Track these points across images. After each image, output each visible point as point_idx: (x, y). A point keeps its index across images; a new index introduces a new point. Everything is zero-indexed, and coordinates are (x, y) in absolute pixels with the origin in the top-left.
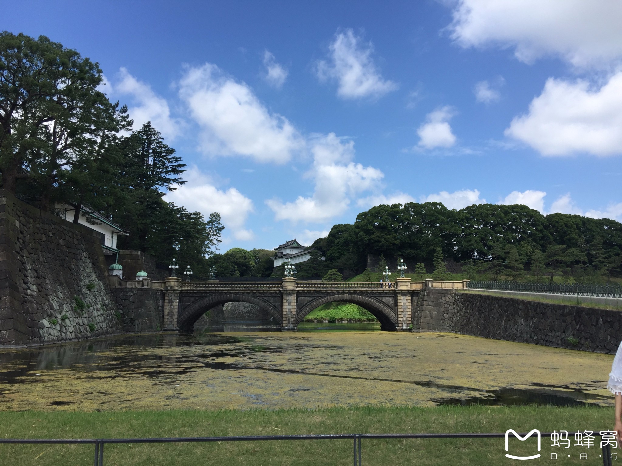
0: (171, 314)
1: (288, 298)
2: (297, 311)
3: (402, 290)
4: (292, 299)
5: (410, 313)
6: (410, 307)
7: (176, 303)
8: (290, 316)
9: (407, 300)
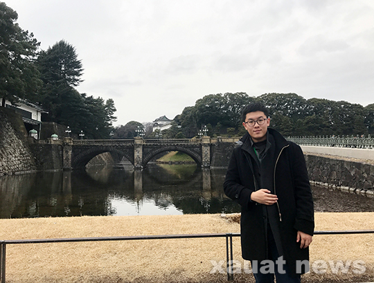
0: (67, 159)
1: (137, 149)
2: (143, 157)
3: (205, 144)
4: (140, 149)
5: (209, 157)
6: (209, 153)
7: (70, 152)
8: (139, 159)
9: (208, 149)
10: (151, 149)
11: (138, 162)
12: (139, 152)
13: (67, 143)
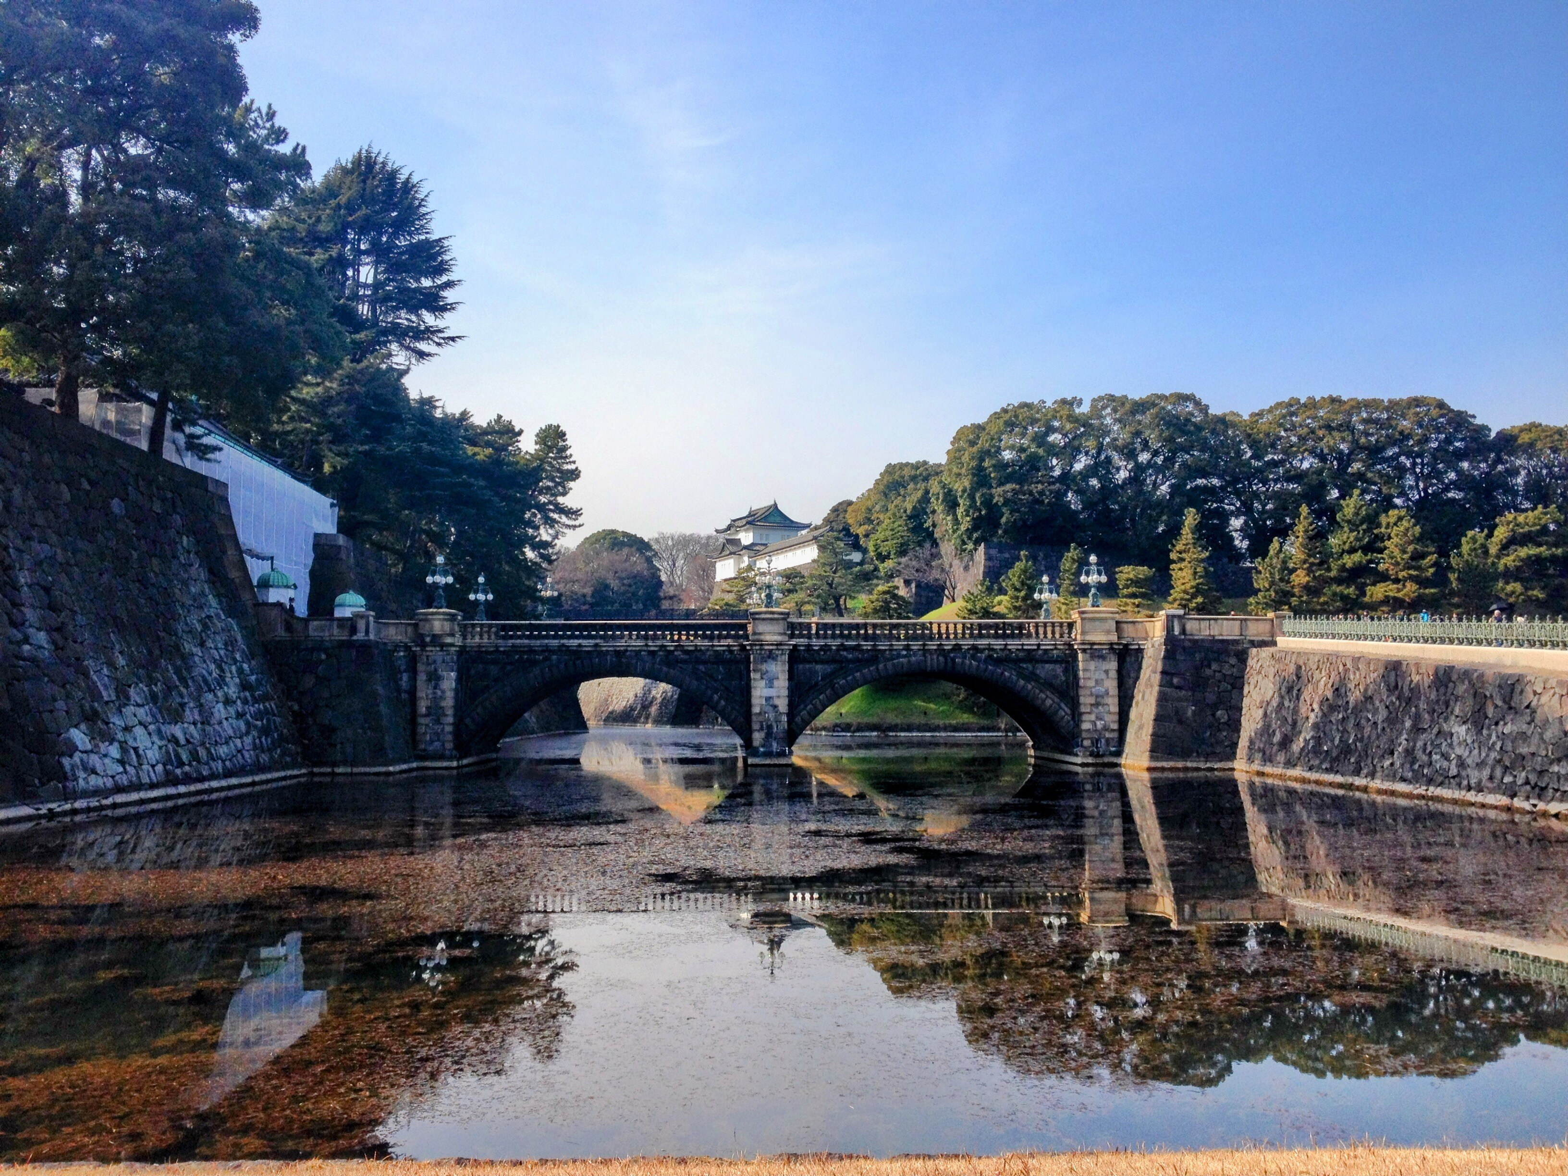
0: (436, 712)
1: (764, 667)
2: (790, 705)
3: (1090, 644)
4: (779, 669)
5: (1115, 709)
7: (449, 681)
8: (771, 715)
9: (1106, 671)
10: (828, 668)
11: (770, 727)
12: (776, 683)
13: (435, 637)
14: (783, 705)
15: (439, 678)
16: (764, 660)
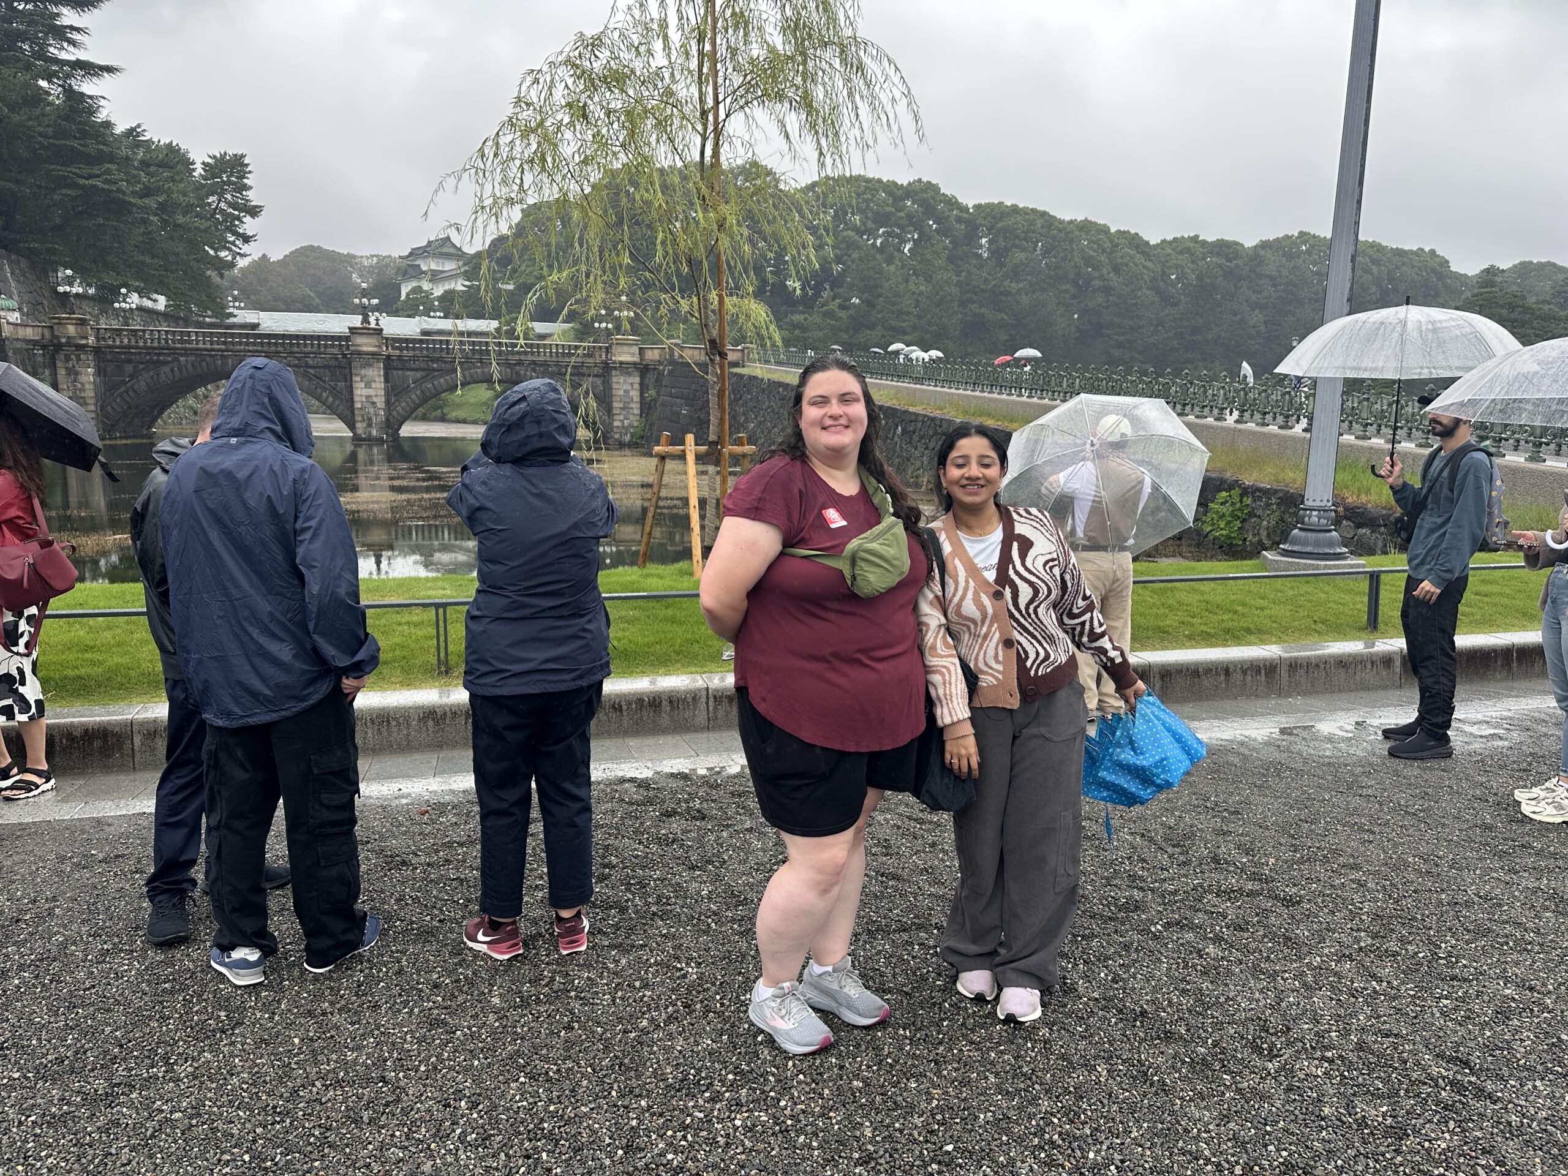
1: (363, 372)
2: (388, 402)
3: (621, 363)
4: (376, 373)
5: (637, 411)
6: (637, 399)
7: (88, 376)
8: (372, 410)
9: (632, 384)
10: (419, 375)
11: (370, 419)
12: (373, 385)
13: (69, 338)
14: (380, 402)
15: (77, 374)
16: (363, 367)
